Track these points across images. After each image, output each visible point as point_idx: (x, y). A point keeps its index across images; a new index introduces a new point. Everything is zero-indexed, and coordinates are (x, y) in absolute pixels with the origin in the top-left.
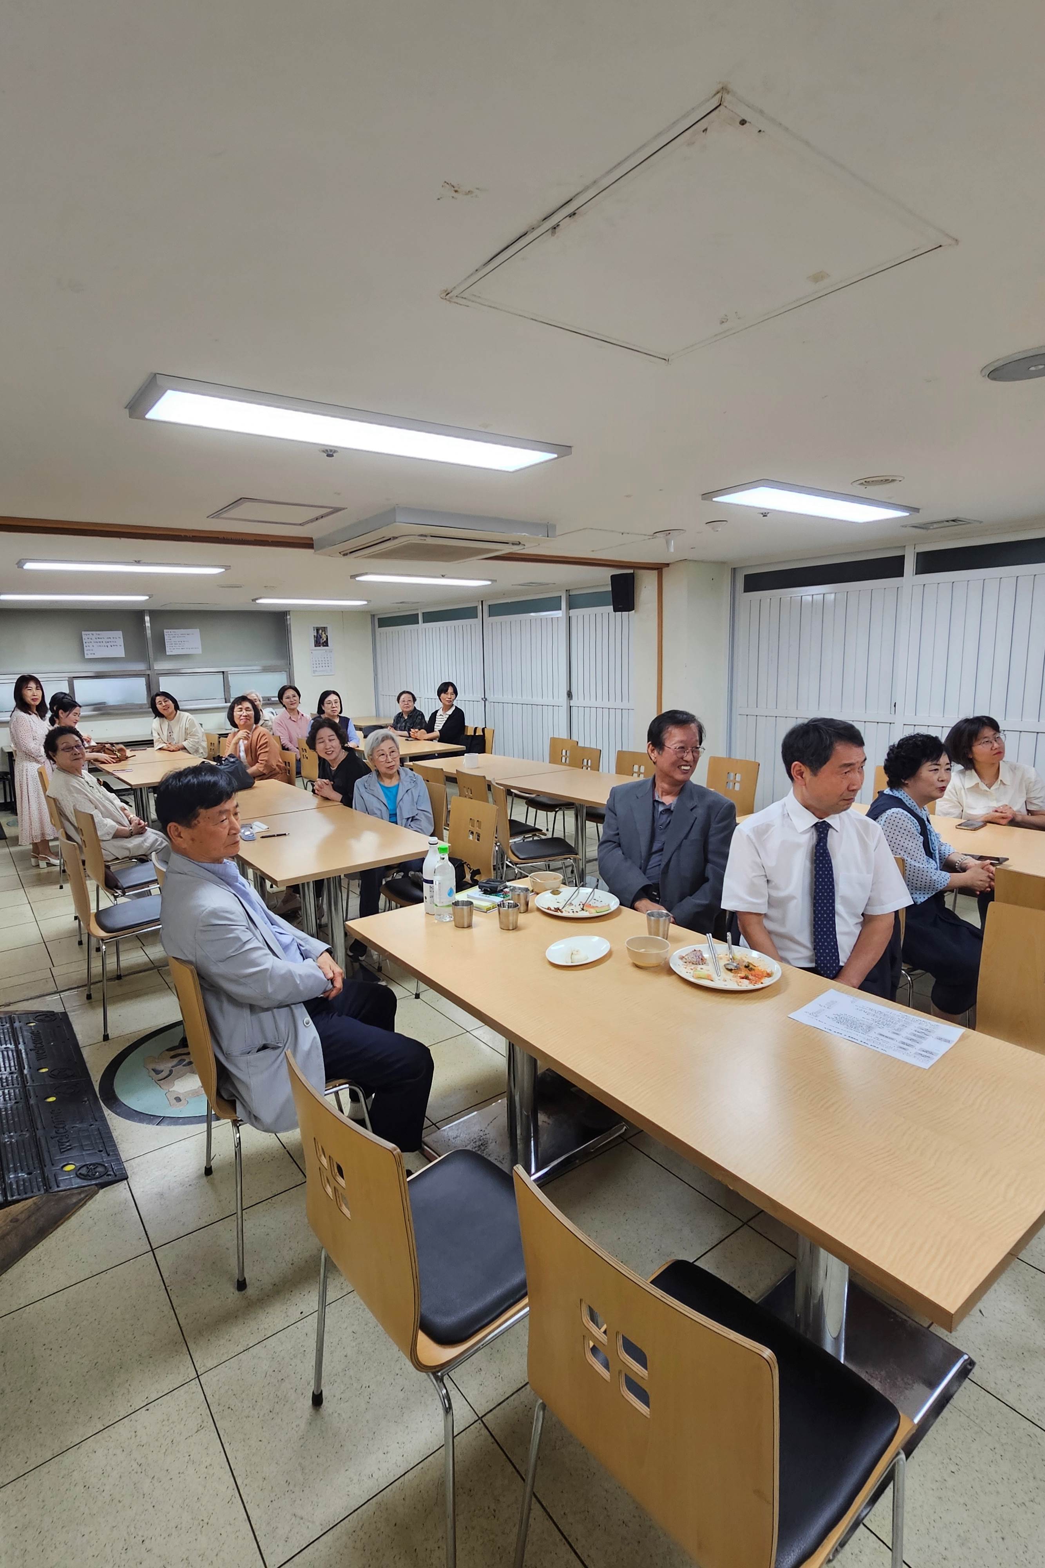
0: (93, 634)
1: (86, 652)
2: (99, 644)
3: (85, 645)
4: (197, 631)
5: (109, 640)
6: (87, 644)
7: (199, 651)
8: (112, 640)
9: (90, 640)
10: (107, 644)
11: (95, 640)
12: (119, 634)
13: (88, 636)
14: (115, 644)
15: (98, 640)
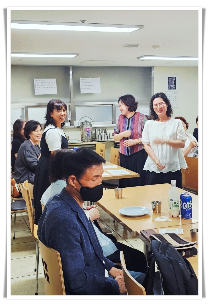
0: (40, 80)
1: (35, 91)
2: (43, 86)
3: (35, 86)
4: (99, 79)
5: (48, 84)
6: (36, 86)
7: (99, 92)
8: (50, 84)
9: (38, 84)
10: (48, 86)
11: (41, 84)
12: (54, 80)
13: (37, 81)
14: (52, 86)
15: (43, 84)
